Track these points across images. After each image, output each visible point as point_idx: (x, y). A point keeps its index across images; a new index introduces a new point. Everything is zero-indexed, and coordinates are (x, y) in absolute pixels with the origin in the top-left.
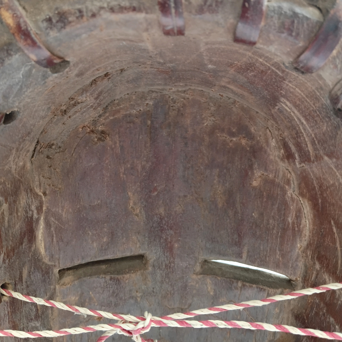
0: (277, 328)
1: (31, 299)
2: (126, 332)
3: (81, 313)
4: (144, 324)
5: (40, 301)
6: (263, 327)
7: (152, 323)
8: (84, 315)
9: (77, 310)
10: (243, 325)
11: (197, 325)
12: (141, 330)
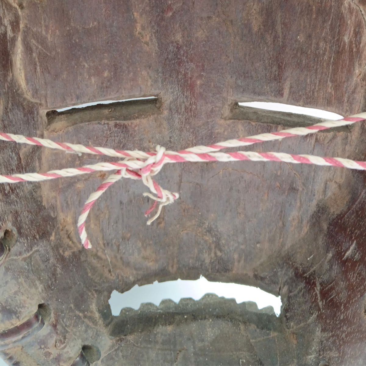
0: (327, 161)
1: (8, 137)
2: (133, 175)
3: (74, 151)
4: (155, 158)
5: (20, 139)
6: (308, 160)
7: (166, 158)
8: (78, 153)
9: (68, 148)
10: (282, 158)
11: (224, 158)
12: (152, 166)
